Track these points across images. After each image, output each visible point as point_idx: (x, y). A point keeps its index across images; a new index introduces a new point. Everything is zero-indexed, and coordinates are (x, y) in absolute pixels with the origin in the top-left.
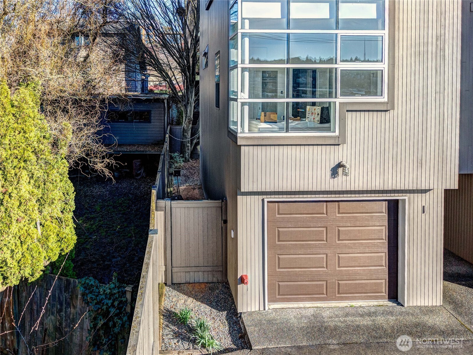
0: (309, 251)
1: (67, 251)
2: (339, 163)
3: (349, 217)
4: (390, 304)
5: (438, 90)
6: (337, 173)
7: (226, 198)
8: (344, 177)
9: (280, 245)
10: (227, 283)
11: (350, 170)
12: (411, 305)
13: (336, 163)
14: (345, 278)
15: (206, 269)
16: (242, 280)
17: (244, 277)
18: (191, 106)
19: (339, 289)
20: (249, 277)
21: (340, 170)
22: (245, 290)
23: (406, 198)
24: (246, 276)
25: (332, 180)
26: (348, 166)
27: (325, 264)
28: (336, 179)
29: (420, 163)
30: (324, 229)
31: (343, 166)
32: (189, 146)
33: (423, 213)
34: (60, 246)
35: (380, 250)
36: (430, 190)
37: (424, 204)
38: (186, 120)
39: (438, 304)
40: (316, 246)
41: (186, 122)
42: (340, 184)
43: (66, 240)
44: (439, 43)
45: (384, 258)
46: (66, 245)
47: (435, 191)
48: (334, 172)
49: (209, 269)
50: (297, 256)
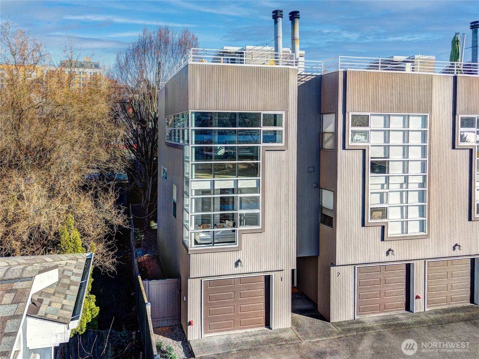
0: (225, 305)
1: (95, 316)
2: (239, 260)
3: (246, 285)
4: (266, 329)
5: (286, 221)
6: (238, 265)
7: (181, 277)
8: (241, 267)
9: (210, 303)
10: (181, 325)
11: (244, 263)
12: (276, 328)
13: (237, 260)
14: (244, 318)
15: (169, 318)
16: (190, 324)
17: (191, 322)
18: (149, 191)
19: (240, 324)
20: (194, 322)
21: (239, 263)
22: (191, 329)
23: (273, 274)
24: (192, 321)
25: (235, 268)
26: (242, 262)
27: (233, 311)
28: (237, 268)
29: (278, 257)
30: (233, 293)
31: (241, 262)
32: (146, 221)
33: (282, 281)
34: (92, 313)
35: (261, 301)
36: (283, 270)
37: (282, 277)
38: (144, 201)
39: (289, 327)
40: (228, 302)
41: (145, 202)
42: (239, 270)
43: (94, 310)
44: (286, 198)
45: (263, 306)
46: (95, 312)
47: (285, 270)
48: (237, 264)
49: (171, 318)
50: (219, 308)
